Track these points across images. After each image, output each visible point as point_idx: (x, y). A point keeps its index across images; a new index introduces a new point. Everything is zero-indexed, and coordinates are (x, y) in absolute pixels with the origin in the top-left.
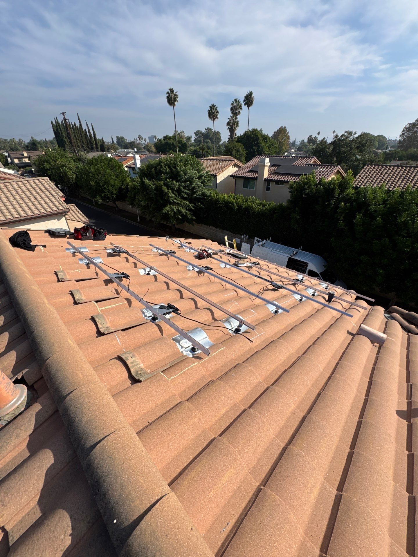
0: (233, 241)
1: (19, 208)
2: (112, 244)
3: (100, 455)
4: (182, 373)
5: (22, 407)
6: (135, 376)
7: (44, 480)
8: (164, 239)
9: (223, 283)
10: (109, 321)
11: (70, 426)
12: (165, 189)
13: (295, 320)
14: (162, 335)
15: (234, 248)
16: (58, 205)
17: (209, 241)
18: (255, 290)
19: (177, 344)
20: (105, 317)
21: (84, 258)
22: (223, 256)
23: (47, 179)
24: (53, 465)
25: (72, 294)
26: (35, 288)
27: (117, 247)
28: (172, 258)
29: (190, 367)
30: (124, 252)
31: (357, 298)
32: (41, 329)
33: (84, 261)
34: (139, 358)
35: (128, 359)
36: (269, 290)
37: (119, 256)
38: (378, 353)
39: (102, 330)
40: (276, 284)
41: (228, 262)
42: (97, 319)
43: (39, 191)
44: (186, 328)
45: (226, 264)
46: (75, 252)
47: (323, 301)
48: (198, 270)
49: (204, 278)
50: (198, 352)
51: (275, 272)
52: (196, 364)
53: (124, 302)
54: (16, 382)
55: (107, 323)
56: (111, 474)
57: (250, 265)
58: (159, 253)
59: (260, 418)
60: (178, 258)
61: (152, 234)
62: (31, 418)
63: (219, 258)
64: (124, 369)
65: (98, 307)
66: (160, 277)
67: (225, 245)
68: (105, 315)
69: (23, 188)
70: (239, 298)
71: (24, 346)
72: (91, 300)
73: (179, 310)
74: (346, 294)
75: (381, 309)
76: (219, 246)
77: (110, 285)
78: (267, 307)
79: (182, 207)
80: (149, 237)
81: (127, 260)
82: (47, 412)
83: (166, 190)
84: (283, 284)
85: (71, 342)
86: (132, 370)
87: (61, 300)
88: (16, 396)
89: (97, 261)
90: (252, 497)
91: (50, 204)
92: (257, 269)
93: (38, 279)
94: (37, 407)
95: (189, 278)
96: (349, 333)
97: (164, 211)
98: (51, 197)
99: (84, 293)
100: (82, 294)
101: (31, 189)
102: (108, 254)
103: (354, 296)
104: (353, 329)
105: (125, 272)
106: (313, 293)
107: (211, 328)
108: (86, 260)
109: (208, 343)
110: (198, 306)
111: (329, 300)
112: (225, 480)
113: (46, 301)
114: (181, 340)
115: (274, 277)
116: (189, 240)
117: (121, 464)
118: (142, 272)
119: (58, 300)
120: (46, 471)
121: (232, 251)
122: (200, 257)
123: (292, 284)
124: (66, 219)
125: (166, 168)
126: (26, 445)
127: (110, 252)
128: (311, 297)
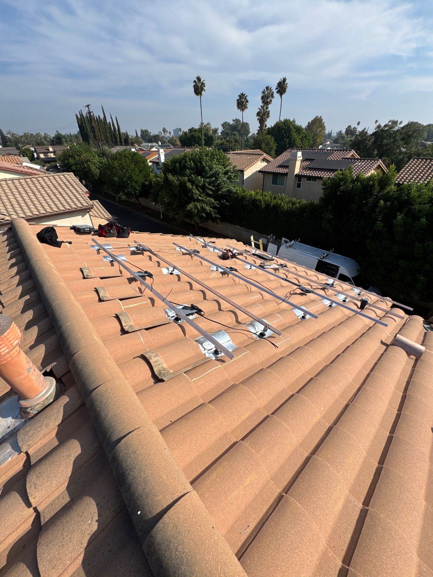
0: (259, 242)
1: (45, 204)
2: (135, 242)
3: (124, 449)
4: (204, 375)
5: (51, 399)
6: (158, 375)
7: (72, 468)
8: (188, 238)
9: (248, 285)
10: (132, 319)
11: (96, 420)
12: (189, 185)
13: (324, 327)
14: (185, 336)
15: (260, 249)
16: (83, 201)
17: (234, 241)
18: (281, 293)
19: (200, 345)
20: (129, 315)
21: (108, 255)
22: (248, 256)
23: (72, 175)
24: (80, 455)
25: (97, 291)
26: (62, 284)
27: (140, 245)
28: (195, 258)
29: (212, 370)
30: (148, 250)
31: (394, 306)
32: (68, 324)
33: (108, 258)
34: (162, 357)
35: (151, 359)
36: (296, 294)
37: (143, 254)
38: (414, 366)
39: (126, 328)
40: (305, 288)
41: (253, 263)
42: (122, 317)
43: (64, 187)
44: (208, 330)
45: (251, 265)
46: (99, 249)
47: (355, 308)
48: (222, 271)
49: (227, 280)
50: (221, 355)
51: (303, 275)
52: (218, 366)
53: (147, 301)
54: (46, 374)
55: (130, 321)
56: (136, 468)
57: (277, 267)
58: (183, 252)
59: (284, 425)
60: (202, 258)
61: (175, 232)
62: (59, 409)
63: (244, 259)
64: (147, 368)
65: (122, 305)
66: (183, 277)
67: (250, 245)
68: (129, 313)
69: (49, 183)
70: (264, 301)
71: (52, 340)
72: (115, 298)
73: (202, 311)
74: (381, 301)
75: (420, 319)
76: (245, 246)
77: (134, 283)
78: (293, 312)
79: (207, 204)
80: (172, 235)
81: (150, 259)
82: (74, 404)
83: (191, 187)
84: (312, 288)
85: (97, 338)
86: (155, 369)
87: (86, 296)
88: (46, 387)
89: (121, 258)
90: (273, 503)
91: (75, 200)
92: (284, 272)
93: (65, 276)
94: (65, 399)
95: (213, 279)
96: (382, 343)
97: (187, 209)
98: (76, 194)
99: (108, 290)
100: (107, 291)
101: (56, 185)
102: (131, 252)
103: (390, 304)
104: (386, 339)
105: (148, 271)
106: (344, 299)
107: (234, 331)
108: (111, 257)
109: (231, 346)
110: (222, 307)
111: (362, 307)
112: (247, 484)
113: (72, 297)
114: (204, 342)
115: (302, 281)
116: (213, 239)
117: (144, 459)
118: (165, 271)
119: (83, 297)
120: (74, 460)
121: (258, 252)
122: (224, 257)
123: (321, 289)
124: (90, 216)
125: (190, 162)
126: (55, 434)
127: (133, 250)
128: (342, 303)
